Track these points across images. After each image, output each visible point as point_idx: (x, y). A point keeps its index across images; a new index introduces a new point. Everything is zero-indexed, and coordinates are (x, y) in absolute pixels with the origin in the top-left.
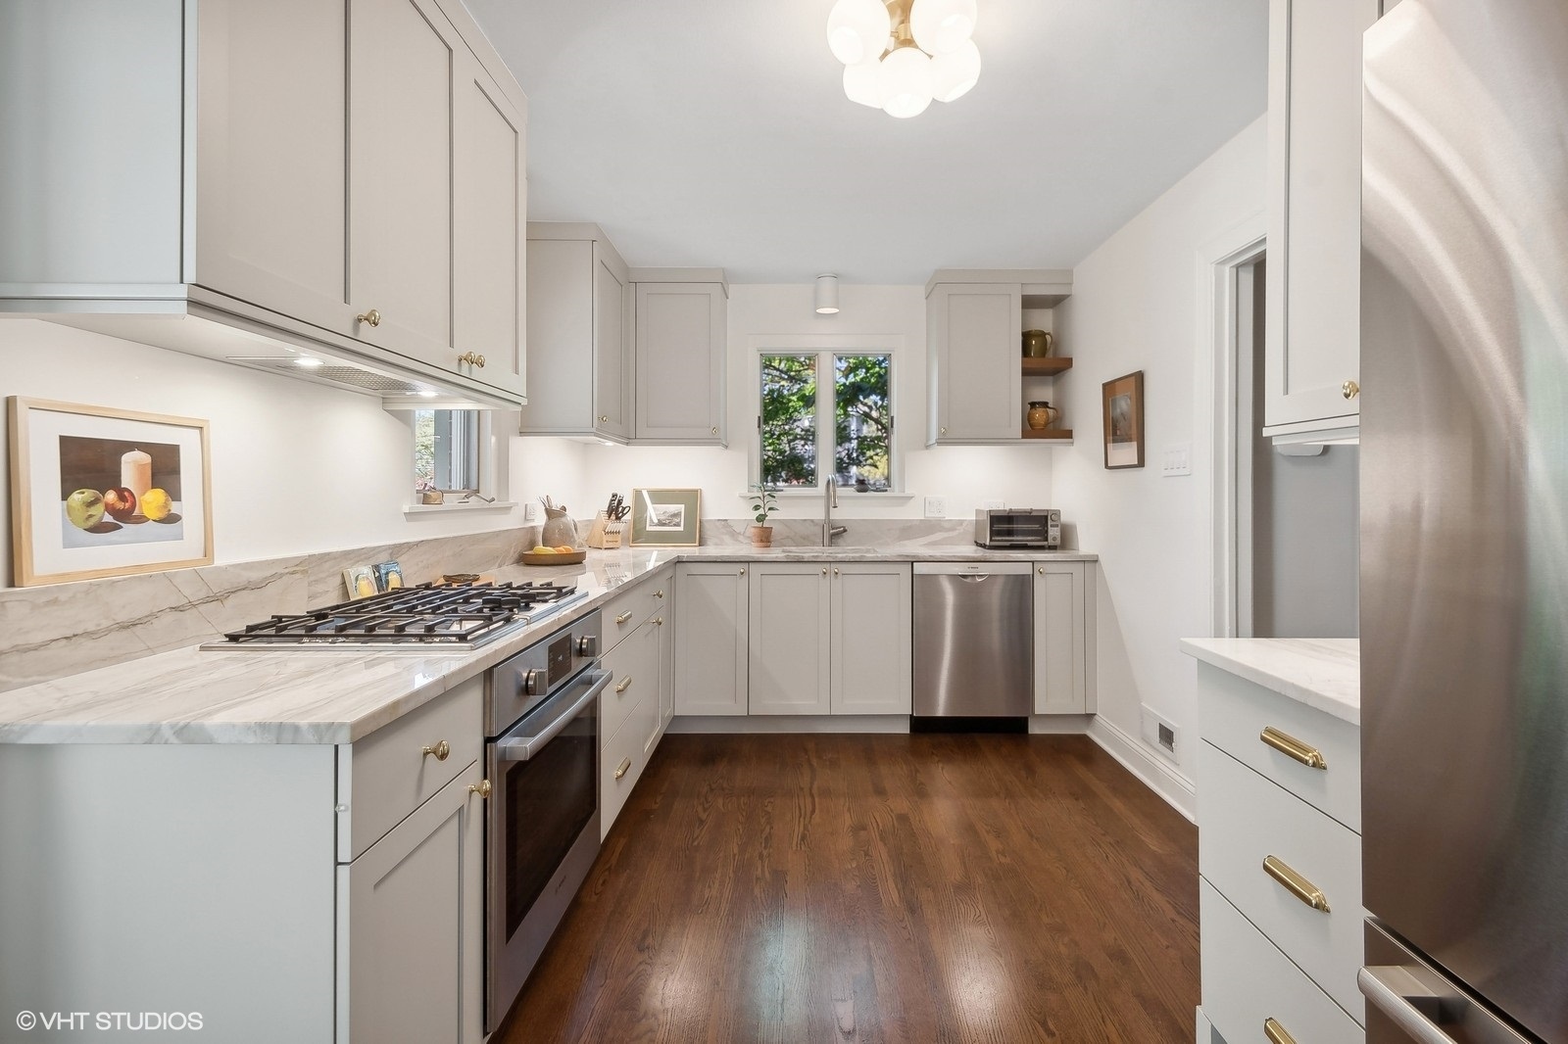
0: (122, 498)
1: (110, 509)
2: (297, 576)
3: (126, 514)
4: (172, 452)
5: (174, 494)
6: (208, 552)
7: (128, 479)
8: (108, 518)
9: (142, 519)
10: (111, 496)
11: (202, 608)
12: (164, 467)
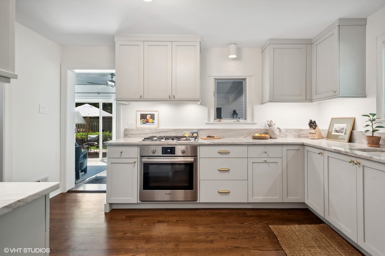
0: (147, 120)
1: (145, 121)
2: (173, 131)
3: (147, 122)
4: (154, 115)
5: (154, 119)
6: (158, 127)
7: (148, 118)
8: (145, 122)
9: (149, 122)
10: (146, 120)
11: (156, 133)
12: (152, 117)
